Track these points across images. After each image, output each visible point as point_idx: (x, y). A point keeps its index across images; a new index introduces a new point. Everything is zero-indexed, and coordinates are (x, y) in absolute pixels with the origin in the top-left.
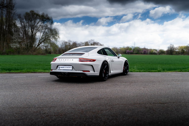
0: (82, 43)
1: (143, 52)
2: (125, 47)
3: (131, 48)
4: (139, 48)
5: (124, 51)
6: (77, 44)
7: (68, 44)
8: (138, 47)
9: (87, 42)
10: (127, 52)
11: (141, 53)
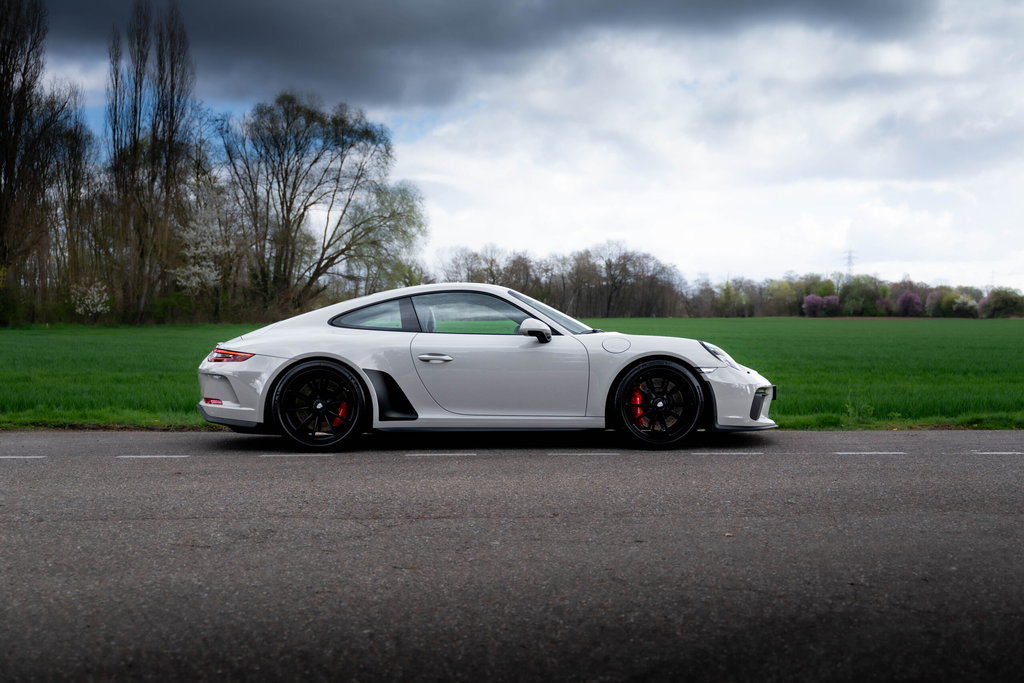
0: (561, 257)
1: (899, 302)
2: (797, 280)
3: (829, 282)
4: (873, 279)
5: (788, 298)
6: (532, 266)
7: (484, 266)
8: (871, 274)
9: (587, 254)
10: (809, 302)
11: (887, 309)
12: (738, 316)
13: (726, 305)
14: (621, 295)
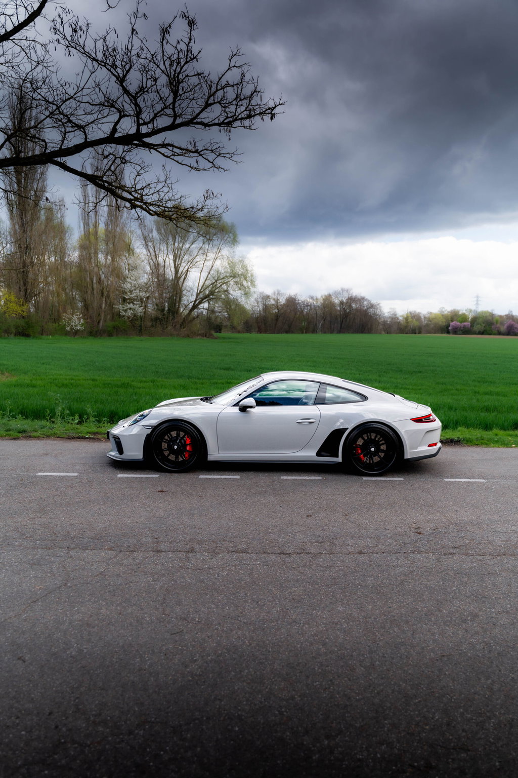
0: (316, 298)
1: (505, 327)
2: (446, 313)
3: (464, 314)
4: (490, 313)
5: (441, 323)
6: (299, 304)
7: (273, 302)
8: (490, 310)
9: (330, 295)
10: (453, 326)
11: (498, 331)
12: (412, 333)
13: (406, 327)
14: (348, 320)
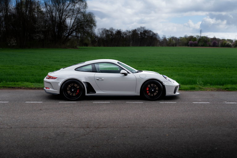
0: (129, 31)
1: (212, 43)
2: (187, 37)
3: (195, 38)
5: (185, 42)
6: (122, 33)
7: (110, 33)
9: (135, 30)
10: (190, 43)
11: (209, 45)
12: (173, 46)
13: (170, 43)
